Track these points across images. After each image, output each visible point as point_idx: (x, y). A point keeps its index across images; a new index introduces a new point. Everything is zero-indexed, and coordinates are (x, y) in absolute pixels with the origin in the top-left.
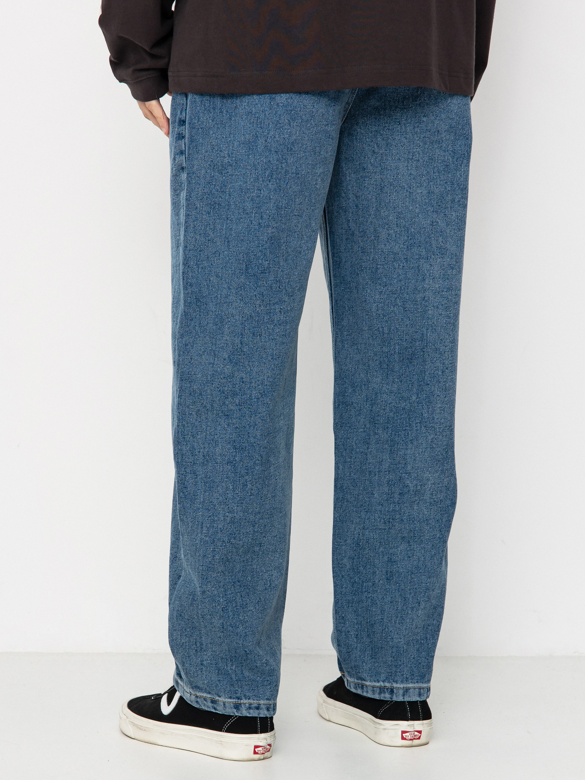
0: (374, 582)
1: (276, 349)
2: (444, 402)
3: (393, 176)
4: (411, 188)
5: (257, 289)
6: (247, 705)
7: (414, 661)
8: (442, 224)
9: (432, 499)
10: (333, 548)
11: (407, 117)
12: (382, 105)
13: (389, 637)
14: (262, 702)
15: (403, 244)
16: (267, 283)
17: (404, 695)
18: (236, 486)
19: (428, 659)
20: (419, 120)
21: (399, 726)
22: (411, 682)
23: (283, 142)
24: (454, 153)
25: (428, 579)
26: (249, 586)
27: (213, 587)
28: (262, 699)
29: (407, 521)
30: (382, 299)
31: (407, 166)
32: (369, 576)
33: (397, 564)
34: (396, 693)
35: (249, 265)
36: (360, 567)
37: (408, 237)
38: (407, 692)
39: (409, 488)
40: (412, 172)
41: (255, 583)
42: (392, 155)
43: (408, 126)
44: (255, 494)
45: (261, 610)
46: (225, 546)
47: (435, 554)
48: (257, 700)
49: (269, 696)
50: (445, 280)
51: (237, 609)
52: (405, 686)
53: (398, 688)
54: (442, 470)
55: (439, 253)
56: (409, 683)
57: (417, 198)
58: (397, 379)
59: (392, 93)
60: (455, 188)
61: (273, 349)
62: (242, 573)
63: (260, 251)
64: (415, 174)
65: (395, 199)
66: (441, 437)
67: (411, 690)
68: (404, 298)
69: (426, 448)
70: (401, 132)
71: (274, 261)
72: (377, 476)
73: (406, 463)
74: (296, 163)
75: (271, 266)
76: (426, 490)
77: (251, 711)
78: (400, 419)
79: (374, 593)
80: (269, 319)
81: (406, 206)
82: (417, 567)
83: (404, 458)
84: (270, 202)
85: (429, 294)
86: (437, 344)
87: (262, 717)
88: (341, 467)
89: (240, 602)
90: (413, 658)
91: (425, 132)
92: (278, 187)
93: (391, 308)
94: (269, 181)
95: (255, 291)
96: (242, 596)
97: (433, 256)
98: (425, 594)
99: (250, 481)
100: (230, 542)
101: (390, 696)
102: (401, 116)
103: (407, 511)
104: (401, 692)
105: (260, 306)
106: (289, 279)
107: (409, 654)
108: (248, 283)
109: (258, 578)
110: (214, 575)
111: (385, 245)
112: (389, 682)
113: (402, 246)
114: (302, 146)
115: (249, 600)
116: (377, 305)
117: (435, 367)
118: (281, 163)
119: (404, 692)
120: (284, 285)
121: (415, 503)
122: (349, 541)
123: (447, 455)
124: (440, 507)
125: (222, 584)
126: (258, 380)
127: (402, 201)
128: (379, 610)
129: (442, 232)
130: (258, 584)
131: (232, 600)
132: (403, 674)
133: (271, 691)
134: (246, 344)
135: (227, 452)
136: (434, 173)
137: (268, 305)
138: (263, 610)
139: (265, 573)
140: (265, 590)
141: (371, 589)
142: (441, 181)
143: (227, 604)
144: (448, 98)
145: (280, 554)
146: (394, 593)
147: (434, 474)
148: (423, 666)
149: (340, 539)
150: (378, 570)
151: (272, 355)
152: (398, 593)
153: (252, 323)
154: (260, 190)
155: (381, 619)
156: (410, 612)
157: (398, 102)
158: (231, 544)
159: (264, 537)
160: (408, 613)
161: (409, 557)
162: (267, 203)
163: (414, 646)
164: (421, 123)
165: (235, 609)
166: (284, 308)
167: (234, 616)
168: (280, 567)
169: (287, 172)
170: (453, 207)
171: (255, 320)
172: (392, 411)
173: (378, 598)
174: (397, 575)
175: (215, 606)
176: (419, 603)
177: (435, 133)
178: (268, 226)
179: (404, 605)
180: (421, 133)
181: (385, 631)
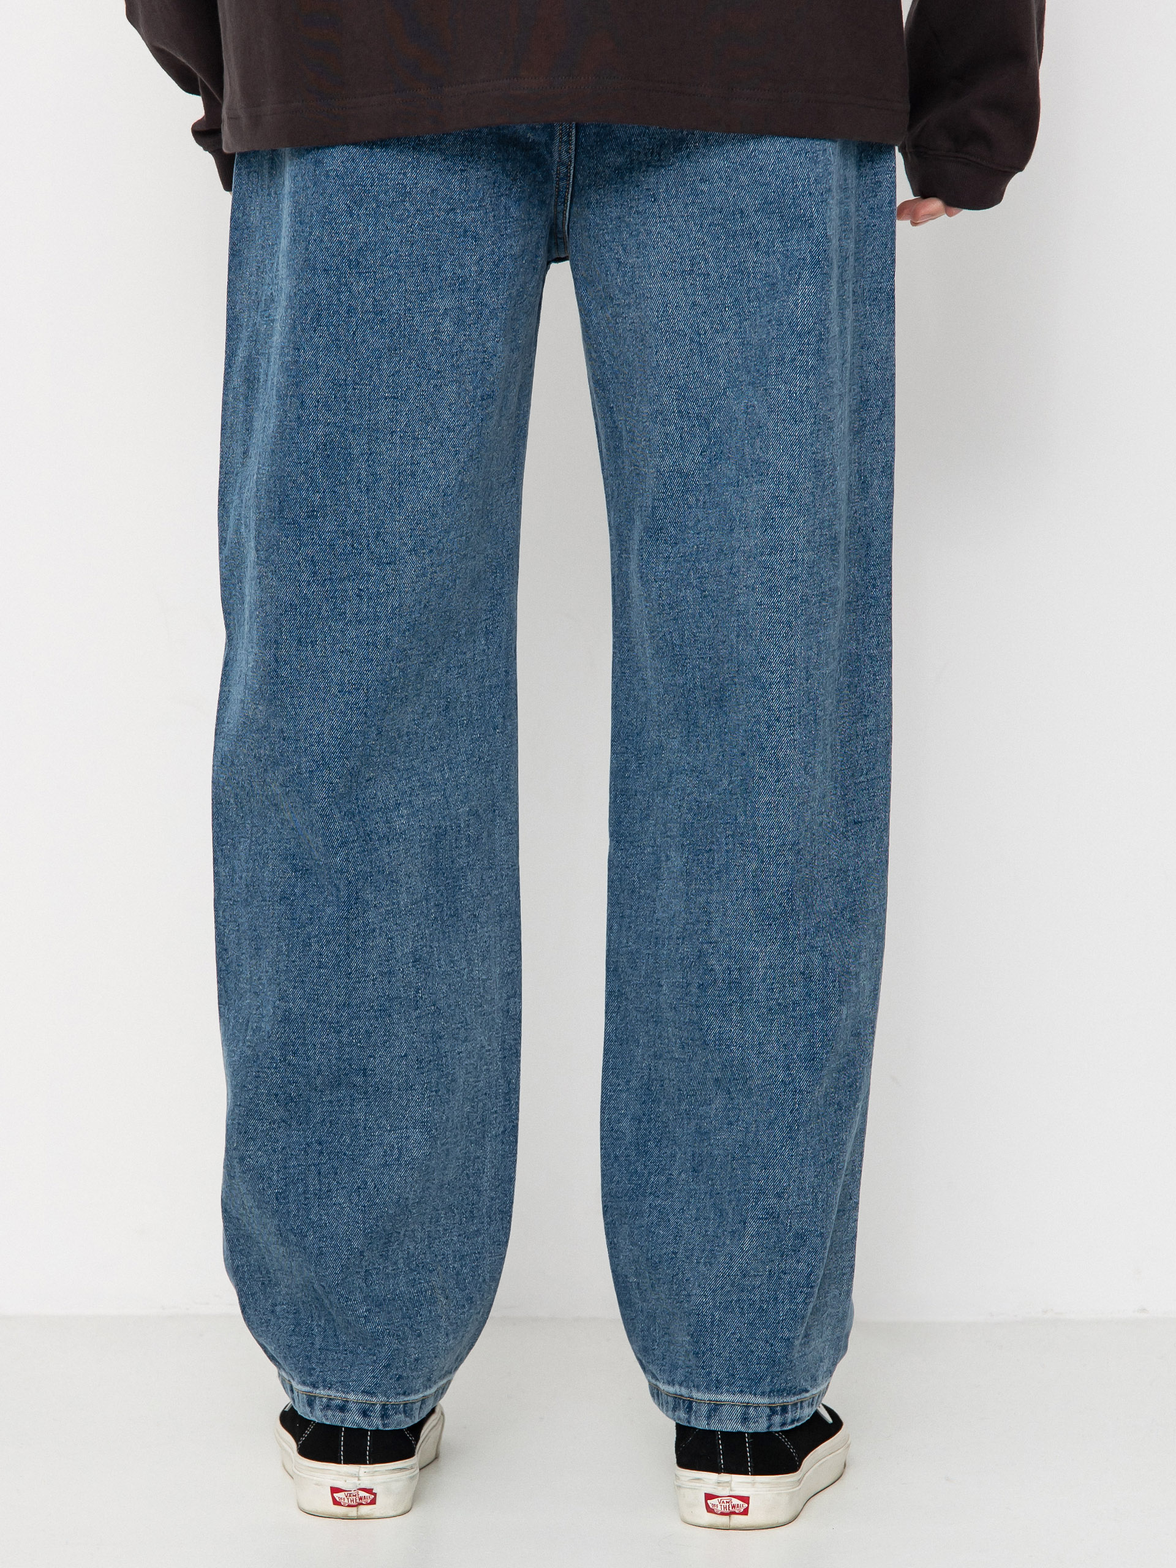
0: (671, 1174)
1: (351, 672)
2: (775, 791)
3: (657, 311)
4: (700, 335)
5: (300, 549)
6: (324, 1400)
7: (738, 1347)
8: (761, 411)
9: (772, 999)
10: (602, 1097)
11: (667, 185)
12: (626, 162)
13: (683, 1293)
14: (352, 1397)
15: (701, 454)
16: (320, 537)
17: (709, 1417)
18: (292, 947)
19: (772, 1345)
20: (692, 189)
21: (702, 1482)
22: (728, 1391)
23: (338, 250)
24: (787, 257)
25: (762, 1170)
26: (345, 1154)
27: (259, 1149)
28: (353, 1391)
29: (715, 1046)
30: (669, 571)
31: (683, 288)
32: (664, 1163)
33: (709, 1139)
34: (696, 1412)
35: (284, 501)
36: (649, 1141)
37: (709, 439)
38: (715, 1410)
39: (716, 975)
40: (698, 299)
41: (360, 1150)
42: (650, 266)
43: (674, 203)
44: (330, 965)
45: (364, 1207)
46: (276, 1068)
47: (776, 1119)
48: (344, 1392)
49: (369, 1386)
50: (766, 530)
51: (306, 1198)
52: (713, 1397)
53: (700, 1402)
54: (784, 939)
55: (756, 472)
56: (722, 1393)
57: (718, 356)
58: (704, 742)
59: (639, 135)
60: (785, 333)
61: (342, 672)
62: (330, 1127)
63: (303, 473)
64: (705, 303)
65: (668, 360)
66: (772, 868)
67: (725, 1409)
68: (702, 570)
69: (745, 890)
70: (660, 217)
71: (335, 492)
72: (665, 948)
73: (709, 922)
74: (374, 291)
75: (328, 502)
76: (754, 981)
77: (330, 1413)
78: (703, 828)
79: (668, 1199)
80: (332, 610)
81: (694, 373)
82: (744, 1146)
83: (706, 911)
84: (317, 372)
85: (739, 559)
86: (756, 668)
87: (350, 1428)
88: (616, 927)
89: (314, 1185)
90: (738, 1341)
91: (712, 214)
92: (333, 341)
93: (681, 591)
94: (315, 331)
95: (297, 553)
96: (320, 1173)
97: (746, 480)
98: (756, 1203)
99: (317, 936)
100: (285, 1060)
101: (687, 1416)
102: (657, 183)
103: (715, 1025)
104: (704, 1409)
105: (309, 583)
106: (380, 529)
107: (726, 1330)
108: (284, 539)
109: (368, 1140)
110: (262, 1126)
111: (662, 457)
112: (688, 1387)
113: (699, 458)
114: (386, 256)
115: (338, 1182)
116: (660, 586)
117: (754, 717)
118: (338, 293)
119: (710, 1411)
120: (364, 541)
121: (734, 1007)
122: (634, 1083)
123: (792, 906)
124: (793, 1017)
125: (280, 1145)
126: (310, 735)
127: (682, 363)
128: (671, 1235)
129: (761, 427)
130: (369, 1153)
131: (298, 1179)
132: (709, 1373)
133: (374, 1377)
134: (285, 661)
135: (281, 878)
136: (749, 301)
137: (328, 583)
138: (369, 1206)
139: (390, 1131)
140: (384, 1166)
141: (663, 1190)
142: (762, 317)
143: (286, 1186)
144: (748, 140)
145: (424, 1095)
146: (703, 1199)
147: (767, 946)
148: (759, 1358)
149: (618, 1078)
150: (680, 1149)
151: (342, 684)
152: (710, 1199)
153: (294, 620)
154: (299, 350)
155: (673, 1253)
156: (728, 1242)
157: (652, 154)
158: (289, 1064)
159: (371, 1056)
160: (724, 1243)
161: (731, 1124)
162: (312, 374)
163: (742, 1314)
164: (698, 195)
165: (302, 1198)
166: (368, 589)
167: (298, 1212)
168: (427, 1122)
169: (350, 310)
170: (782, 374)
171: (300, 613)
172: (690, 809)
173: (674, 1210)
174: (709, 1162)
175: (264, 1189)
176: (745, 1223)
177: (734, 214)
178: (316, 422)
179: (718, 1226)
180: (701, 216)
181: (677, 1280)
